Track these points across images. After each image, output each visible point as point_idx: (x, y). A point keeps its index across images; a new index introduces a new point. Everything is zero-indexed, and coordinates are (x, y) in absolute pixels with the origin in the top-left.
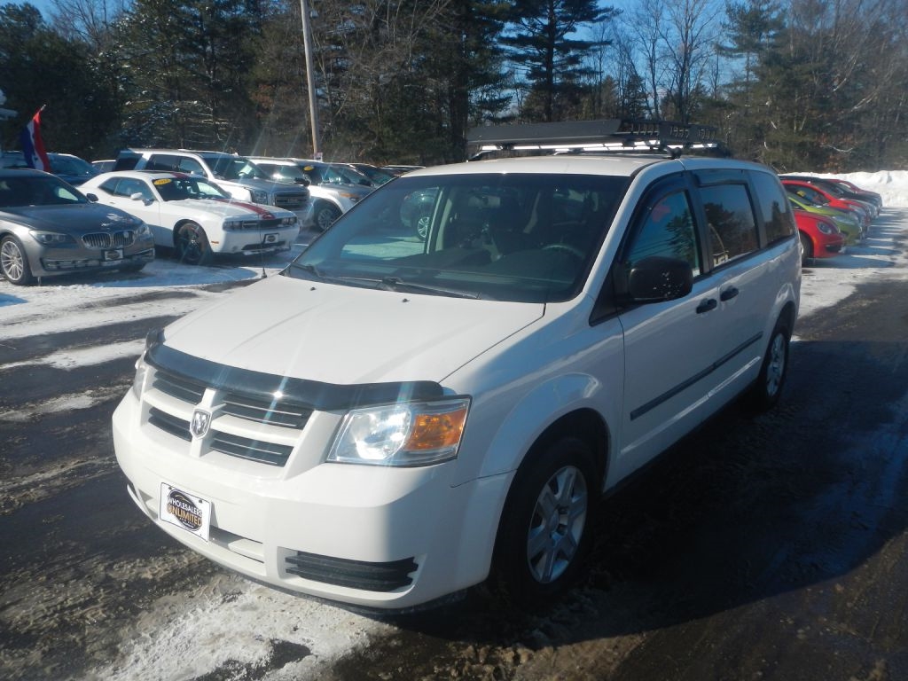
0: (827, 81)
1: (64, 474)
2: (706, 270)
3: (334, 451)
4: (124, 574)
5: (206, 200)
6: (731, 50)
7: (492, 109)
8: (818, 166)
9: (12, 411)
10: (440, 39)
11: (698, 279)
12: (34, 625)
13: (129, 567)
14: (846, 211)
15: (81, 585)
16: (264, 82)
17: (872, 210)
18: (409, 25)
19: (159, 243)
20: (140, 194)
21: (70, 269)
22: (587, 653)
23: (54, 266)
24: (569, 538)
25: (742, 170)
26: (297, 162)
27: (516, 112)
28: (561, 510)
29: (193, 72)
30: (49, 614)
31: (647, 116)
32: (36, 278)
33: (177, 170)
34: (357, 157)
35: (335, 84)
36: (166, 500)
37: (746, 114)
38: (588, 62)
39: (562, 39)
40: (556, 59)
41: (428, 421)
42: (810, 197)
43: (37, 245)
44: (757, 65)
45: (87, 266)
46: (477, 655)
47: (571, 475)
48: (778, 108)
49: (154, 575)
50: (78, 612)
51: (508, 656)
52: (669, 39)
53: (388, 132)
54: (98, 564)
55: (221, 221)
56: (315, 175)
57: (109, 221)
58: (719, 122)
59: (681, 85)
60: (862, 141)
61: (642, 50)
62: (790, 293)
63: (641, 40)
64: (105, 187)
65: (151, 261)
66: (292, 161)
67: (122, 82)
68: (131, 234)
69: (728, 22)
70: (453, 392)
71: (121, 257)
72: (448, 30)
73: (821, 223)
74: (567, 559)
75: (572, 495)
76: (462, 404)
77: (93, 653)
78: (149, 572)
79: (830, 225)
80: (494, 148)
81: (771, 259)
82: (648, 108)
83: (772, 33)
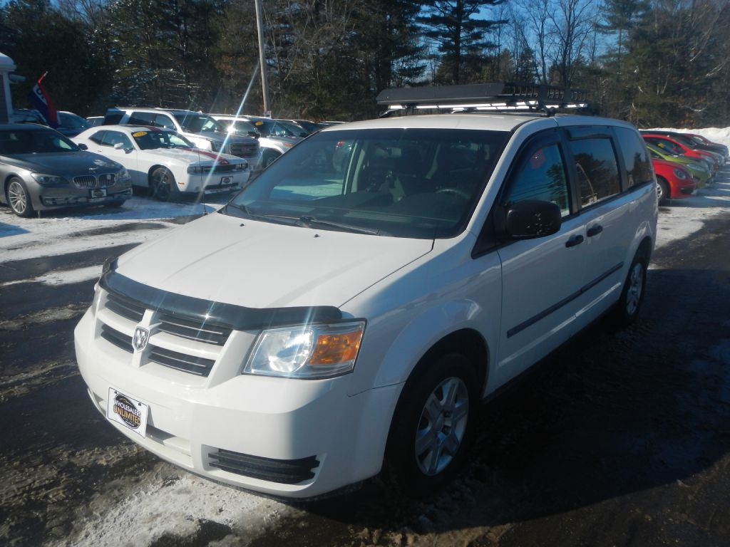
0: (684, 53)
1: (43, 375)
2: (575, 210)
3: (249, 364)
4: (84, 460)
5: (175, 149)
6: (606, 27)
7: (410, 76)
8: (677, 123)
9: (7, 321)
10: (368, 19)
11: (567, 218)
12: (5, 504)
13: (88, 454)
14: (698, 160)
15: (48, 469)
16: (226, 54)
17: (721, 160)
18: (343, 8)
19: (136, 184)
20: (121, 144)
21: (62, 204)
22: (464, 536)
23: (51, 203)
24: (453, 437)
25: (608, 127)
26: (250, 119)
27: (430, 78)
28: (446, 414)
29: (170, 45)
30: (18, 494)
31: (536, 81)
32: (36, 212)
33: (153, 124)
34: (301, 115)
35: (283, 55)
36: (112, 402)
37: (618, 80)
38: (489, 37)
39: (468, 19)
40: (462, 35)
41: (329, 340)
42: (668, 148)
43: (37, 185)
44: (628, 40)
45: (77, 203)
46: (371, 536)
47: (454, 385)
48: (644, 75)
49: (107, 461)
50: (43, 493)
51: (397, 538)
52: (555, 19)
53: (326, 94)
54: (63, 451)
55: (186, 166)
56: (264, 129)
57: (95, 166)
58: (595, 86)
59: (565, 57)
60: (713, 103)
61: (533, 27)
62: (648, 229)
63: (533, 19)
64: (95, 139)
65: (129, 198)
66: (246, 118)
67: (112, 54)
68: (113, 176)
69: (604, 4)
70: (351, 315)
71: (105, 194)
72: (375, 12)
73: (677, 170)
74: (450, 454)
75: (456, 401)
76: (359, 325)
77: (51, 528)
78: (104, 459)
79: (684, 171)
80: (400, 107)
81: (631, 201)
82: (537, 75)
83: (640, 13)
